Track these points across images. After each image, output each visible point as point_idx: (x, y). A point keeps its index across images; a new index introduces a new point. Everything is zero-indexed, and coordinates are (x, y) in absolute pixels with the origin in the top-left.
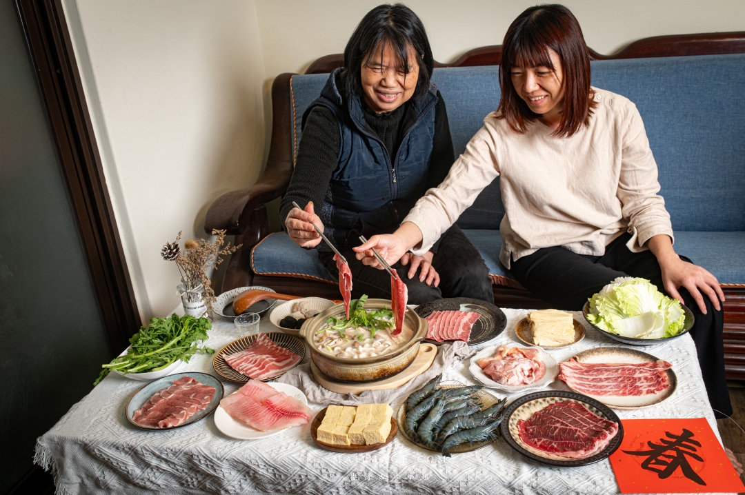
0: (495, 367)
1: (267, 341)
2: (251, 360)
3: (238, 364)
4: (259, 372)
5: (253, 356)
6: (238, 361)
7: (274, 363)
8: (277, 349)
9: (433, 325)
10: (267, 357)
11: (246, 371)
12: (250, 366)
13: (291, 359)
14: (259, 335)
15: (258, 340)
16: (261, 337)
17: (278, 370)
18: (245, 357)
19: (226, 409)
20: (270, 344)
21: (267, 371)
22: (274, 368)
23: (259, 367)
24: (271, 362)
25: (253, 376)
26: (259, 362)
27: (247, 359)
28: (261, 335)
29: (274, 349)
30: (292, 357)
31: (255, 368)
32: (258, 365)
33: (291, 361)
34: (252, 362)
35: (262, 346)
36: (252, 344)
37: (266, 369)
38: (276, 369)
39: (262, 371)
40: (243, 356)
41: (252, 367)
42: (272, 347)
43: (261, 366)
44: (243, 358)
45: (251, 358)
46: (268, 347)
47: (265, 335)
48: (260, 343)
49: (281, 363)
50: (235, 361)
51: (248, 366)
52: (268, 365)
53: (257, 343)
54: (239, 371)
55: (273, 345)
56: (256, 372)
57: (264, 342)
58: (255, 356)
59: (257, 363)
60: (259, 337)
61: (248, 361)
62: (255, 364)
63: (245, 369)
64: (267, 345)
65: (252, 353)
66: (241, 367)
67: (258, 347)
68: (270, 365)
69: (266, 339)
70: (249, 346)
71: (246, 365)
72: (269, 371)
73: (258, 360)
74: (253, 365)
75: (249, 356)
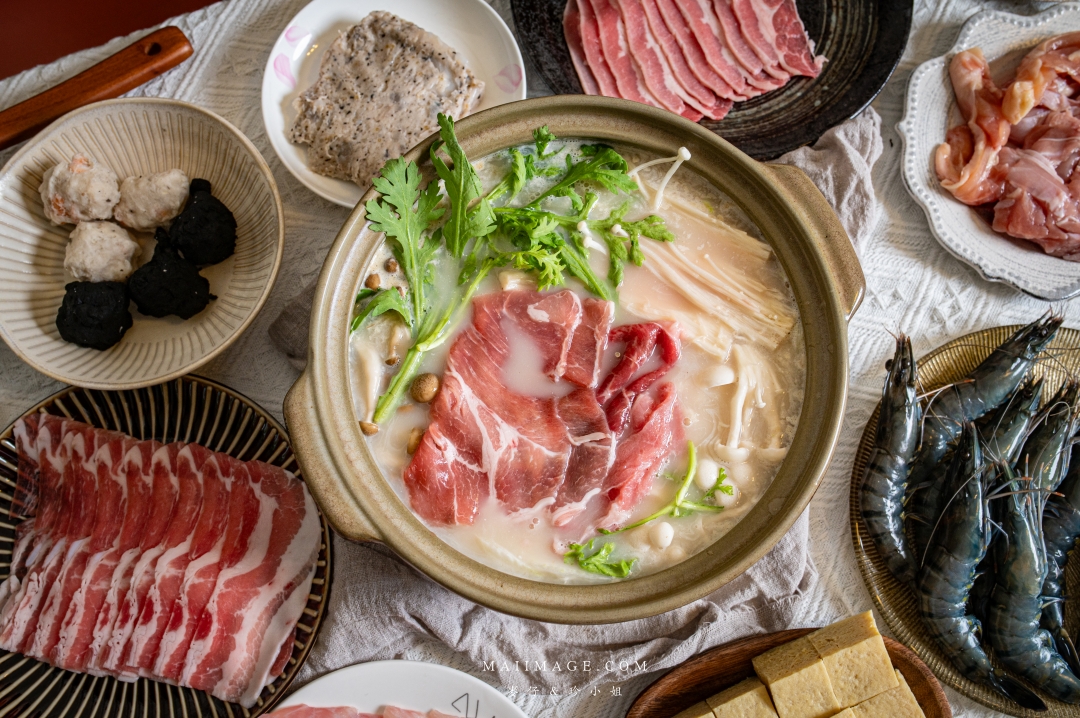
0: (1044, 207)
1: (75, 441)
2: (112, 598)
3: (84, 650)
4: (201, 649)
5: (106, 573)
6: (71, 634)
7: (227, 574)
8: (159, 468)
9: (642, 39)
10: (183, 562)
11: (150, 661)
12: (144, 634)
13: (268, 505)
14: (20, 430)
15: (32, 453)
16: (33, 433)
17: (265, 596)
18: (79, 598)
20: (103, 453)
21: (231, 624)
22: (245, 593)
23: (187, 626)
24: (216, 577)
25: (195, 678)
26: (162, 600)
27: (97, 603)
28: (27, 425)
29: (149, 480)
30: (257, 488)
31: (173, 640)
32: (173, 620)
33: (276, 513)
34: (134, 611)
35: (79, 478)
36: (25, 483)
37: (219, 620)
38: (257, 593)
39: (215, 638)
40: (58, 587)
41: (158, 637)
42: (132, 473)
43: (186, 615)
44: (75, 605)
45: (103, 585)
46: (115, 484)
47: (44, 415)
48: (58, 463)
49: (248, 554)
50: (56, 638)
51: (134, 639)
52: (215, 597)
53: (43, 468)
54: (121, 679)
55: (126, 459)
56: (191, 654)
57: (69, 453)
58: (110, 563)
59: (158, 608)
60: (26, 439)
61: (107, 611)
62: (155, 617)
63: (134, 660)
64: (102, 467)
65: (78, 546)
66: (106, 652)
67: (65, 487)
68: (221, 596)
69: (64, 428)
70: (22, 497)
71: (120, 637)
72: (241, 618)
73: (155, 594)
74: (152, 627)
75: (88, 575)
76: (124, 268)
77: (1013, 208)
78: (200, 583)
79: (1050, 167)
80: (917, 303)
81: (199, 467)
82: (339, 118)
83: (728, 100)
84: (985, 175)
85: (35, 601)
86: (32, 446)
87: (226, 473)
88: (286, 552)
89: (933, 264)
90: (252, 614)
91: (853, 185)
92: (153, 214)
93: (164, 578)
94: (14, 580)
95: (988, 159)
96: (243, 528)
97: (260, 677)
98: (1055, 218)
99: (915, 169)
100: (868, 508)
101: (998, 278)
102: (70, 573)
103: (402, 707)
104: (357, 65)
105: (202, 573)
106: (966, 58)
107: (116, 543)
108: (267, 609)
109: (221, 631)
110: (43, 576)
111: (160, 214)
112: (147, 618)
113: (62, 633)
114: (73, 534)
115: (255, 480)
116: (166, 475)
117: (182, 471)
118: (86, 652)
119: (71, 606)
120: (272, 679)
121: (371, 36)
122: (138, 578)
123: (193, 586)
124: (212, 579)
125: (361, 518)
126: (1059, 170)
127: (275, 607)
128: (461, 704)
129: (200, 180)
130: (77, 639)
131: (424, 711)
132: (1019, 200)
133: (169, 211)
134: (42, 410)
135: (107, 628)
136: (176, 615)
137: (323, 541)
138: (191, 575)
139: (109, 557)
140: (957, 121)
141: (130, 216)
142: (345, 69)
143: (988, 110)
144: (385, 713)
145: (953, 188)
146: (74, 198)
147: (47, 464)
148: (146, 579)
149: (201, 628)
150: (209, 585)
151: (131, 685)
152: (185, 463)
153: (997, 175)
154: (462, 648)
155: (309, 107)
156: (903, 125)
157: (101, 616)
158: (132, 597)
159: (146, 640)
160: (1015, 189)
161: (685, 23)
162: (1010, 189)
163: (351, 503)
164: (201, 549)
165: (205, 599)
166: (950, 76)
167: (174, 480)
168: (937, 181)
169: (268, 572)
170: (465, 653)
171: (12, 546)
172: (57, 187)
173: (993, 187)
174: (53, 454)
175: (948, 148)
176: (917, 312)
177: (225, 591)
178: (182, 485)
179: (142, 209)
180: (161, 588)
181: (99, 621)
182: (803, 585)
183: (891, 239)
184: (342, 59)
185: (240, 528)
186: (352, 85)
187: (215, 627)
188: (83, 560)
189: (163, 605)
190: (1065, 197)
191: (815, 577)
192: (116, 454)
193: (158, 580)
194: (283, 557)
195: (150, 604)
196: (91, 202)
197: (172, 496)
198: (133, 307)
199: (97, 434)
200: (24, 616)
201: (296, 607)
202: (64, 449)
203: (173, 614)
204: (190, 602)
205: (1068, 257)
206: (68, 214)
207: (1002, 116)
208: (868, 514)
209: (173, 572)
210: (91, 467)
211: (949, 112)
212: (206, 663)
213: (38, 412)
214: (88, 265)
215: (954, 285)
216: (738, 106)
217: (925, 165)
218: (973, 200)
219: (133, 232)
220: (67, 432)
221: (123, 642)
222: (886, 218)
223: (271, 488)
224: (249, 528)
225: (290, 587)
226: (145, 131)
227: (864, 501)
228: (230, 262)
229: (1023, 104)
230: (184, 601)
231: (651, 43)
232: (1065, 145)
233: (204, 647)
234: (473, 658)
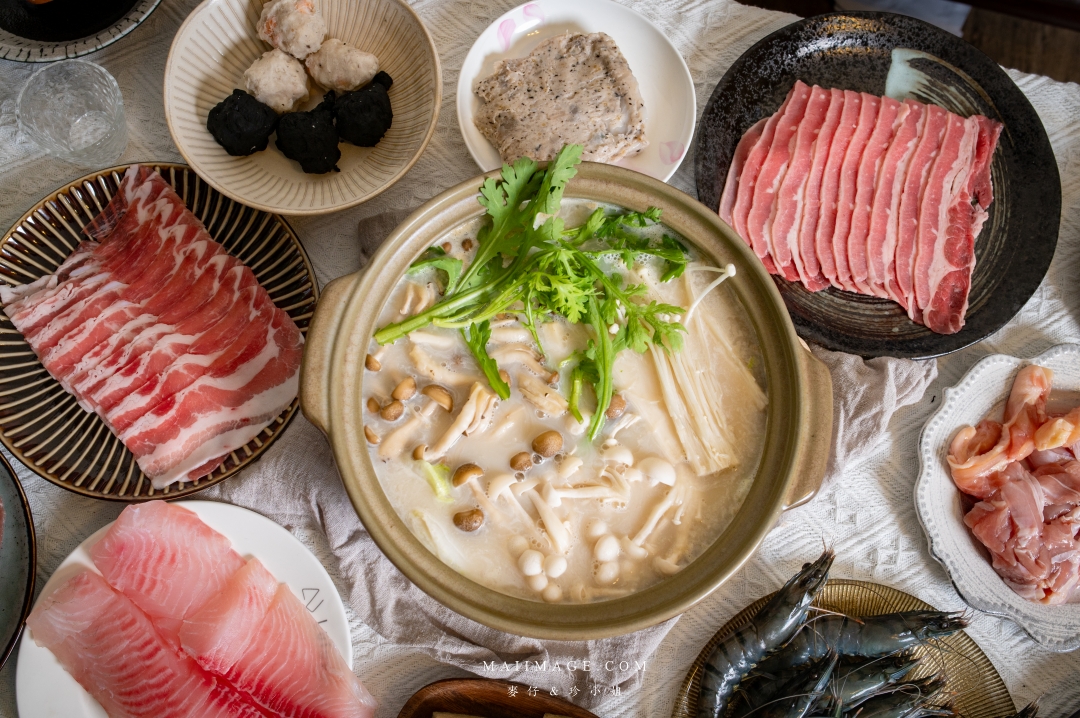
0: (1014, 530)
1: (165, 208)
2: (114, 340)
3: (69, 364)
4: (152, 422)
5: (121, 319)
6: (68, 346)
8: (211, 270)
10: (182, 349)
11: (109, 405)
12: (119, 382)
13: (271, 350)
14: (132, 173)
15: (129, 196)
16: (140, 181)
17: (224, 415)
18: (91, 324)
19: (63, 652)
20: (179, 231)
21: (185, 419)
22: (210, 403)
23: (153, 398)
24: (197, 377)
25: (133, 440)
26: (147, 367)
27: (101, 337)
28: (139, 172)
29: (199, 272)
30: (272, 332)
31: (137, 401)
32: (146, 386)
33: (273, 360)
34: (122, 361)
35: (149, 237)
36: (109, 214)
37: (178, 410)
38: (219, 409)
39: (166, 421)
40: (81, 306)
41: (127, 392)
42: (189, 259)
43: (157, 390)
44: (84, 328)
45: (113, 327)
46: (173, 259)
47: (156, 173)
48: (142, 215)
49: (232, 376)
50: (55, 342)
51: (109, 381)
52: (186, 391)
53: (130, 212)
54: (80, 403)
55: (193, 245)
56: (142, 420)
57: (155, 214)
58: (129, 314)
59: (141, 370)
60: (131, 182)
61: (104, 347)
62: (134, 376)
63: (98, 397)
64: (171, 240)
65: (116, 286)
66: (82, 377)
67: (135, 236)
68: (192, 393)
69: (163, 193)
70: (101, 222)
71: (101, 372)
72: (194, 420)
73: (145, 358)
74: (127, 382)
75: (108, 312)
76: (286, 104)
77: (990, 513)
78: (183, 374)
79: (1041, 502)
80: (865, 536)
81: (240, 288)
82: (521, 97)
83: (827, 280)
84: (986, 473)
85: (59, 305)
86: (133, 189)
87: (257, 306)
88: (261, 394)
89: (900, 514)
90: (206, 422)
91: (874, 411)
92: (335, 78)
93: (159, 352)
94: (54, 279)
95: (997, 462)
96: (242, 355)
97: (178, 472)
98: (1017, 544)
99: (936, 431)
100: (712, 663)
101: (940, 559)
102: (97, 301)
103: (266, 566)
104: (563, 65)
105: (189, 367)
106: (1037, 373)
107: (144, 303)
108: (218, 425)
109: (174, 419)
110: (77, 291)
111: (340, 81)
112: (130, 371)
113: (61, 342)
114: (118, 274)
115: (275, 326)
116: (213, 278)
117: (227, 283)
118: (69, 367)
119: (81, 326)
120: (186, 480)
121: (588, 50)
122: (141, 340)
123: (176, 373)
124: (193, 376)
125: (324, 407)
126: (1047, 509)
127: (225, 429)
128: (310, 594)
129: (387, 75)
130: (69, 353)
131: (279, 579)
132: (999, 510)
133: (348, 83)
134: (158, 169)
135: (95, 360)
136: (150, 385)
137: (292, 405)
138: (180, 363)
139: (132, 310)
140: (997, 417)
141: (317, 68)
142: (551, 62)
143: (1025, 425)
144: (250, 562)
145: (954, 466)
146: (284, 29)
147: (134, 210)
148: (147, 343)
149: (162, 405)
150: (188, 380)
151: (84, 413)
152: (232, 279)
153: (995, 480)
154: (338, 553)
155: (505, 73)
156: (951, 392)
157: (97, 348)
158: (128, 349)
159: (116, 388)
160: (1001, 500)
161: (836, 200)
162: (997, 497)
163: (324, 391)
164: (200, 349)
165: (178, 387)
166: (1015, 379)
167: (216, 285)
168: (946, 453)
169: (237, 399)
170: (338, 559)
171: (69, 253)
172: (278, 12)
173: (985, 487)
174: (144, 206)
175: (973, 432)
176: (860, 542)
177: (197, 391)
178: (219, 292)
179: (329, 69)
180: (153, 358)
181: (93, 351)
182: (623, 686)
183: (881, 472)
184: (554, 53)
185: (240, 353)
186: (548, 78)
187: (172, 413)
188: (112, 298)
189: (146, 371)
190: (1036, 532)
191: (637, 686)
192: (189, 236)
193: (154, 351)
194: (256, 396)
195: (137, 365)
196: (295, 39)
197: (207, 295)
198: (273, 137)
199: (185, 212)
200: (44, 310)
201: (239, 439)
202: (154, 208)
203: (148, 383)
204: (167, 382)
205: (1007, 581)
206: (272, 37)
207: (1032, 437)
208: (710, 668)
209: (169, 352)
210: (164, 234)
211: (995, 405)
212: (147, 435)
213: (154, 168)
214: (261, 85)
215: (904, 542)
216: (833, 290)
217: (946, 434)
218: (964, 486)
219: (311, 82)
220: (165, 197)
221: (100, 378)
222: (887, 454)
223: (283, 340)
224: (245, 358)
225: (245, 422)
226: (371, 11)
227: (714, 656)
228: (367, 151)
229: (1054, 439)
230: (163, 378)
231: (798, 197)
232: (1066, 493)
233: (155, 422)
234: (341, 566)
